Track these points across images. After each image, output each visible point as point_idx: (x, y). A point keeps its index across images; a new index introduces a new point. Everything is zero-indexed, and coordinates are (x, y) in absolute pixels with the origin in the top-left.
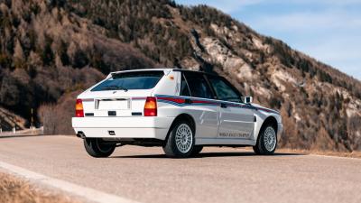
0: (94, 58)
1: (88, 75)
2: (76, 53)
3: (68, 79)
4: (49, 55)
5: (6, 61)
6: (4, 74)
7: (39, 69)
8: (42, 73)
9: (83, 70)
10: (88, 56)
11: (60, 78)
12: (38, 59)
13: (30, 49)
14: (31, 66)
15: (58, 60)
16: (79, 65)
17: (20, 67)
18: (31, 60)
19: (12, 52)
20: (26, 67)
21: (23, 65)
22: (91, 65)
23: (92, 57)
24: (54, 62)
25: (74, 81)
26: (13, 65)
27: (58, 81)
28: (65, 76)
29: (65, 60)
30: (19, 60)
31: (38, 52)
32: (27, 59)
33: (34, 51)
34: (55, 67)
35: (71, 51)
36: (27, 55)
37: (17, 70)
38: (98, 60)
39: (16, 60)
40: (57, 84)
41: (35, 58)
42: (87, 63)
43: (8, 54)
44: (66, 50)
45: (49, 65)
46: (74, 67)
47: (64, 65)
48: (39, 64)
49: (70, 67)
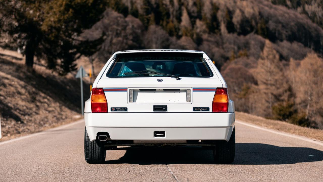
0: (259, 25)
1: (253, 42)
2: (242, 21)
3: (232, 46)
4: (215, 23)
5: (174, 30)
6: (171, 43)
7: (205, 36)
8: (207, 41)
9: (248, 37)
10: (254, 23)
11: (225, 46)
12: (204, 27)
13: (196, 18)
14: (198, 34)
15: (223, 28)
16: (244, 32)
17: (186, 35)
18: (197, 28)
19: (180, 20)
20: (192, 36)
21: (189, 33)
22: (257, 33)
23: (257, 24)
24: (220, 30)
25: (239, 48)
26: (180, 33)
27: (223, 48)
28: (230, 43)
29: (231, 28)
30: (186, 28)
31: (204, 20)
32: (193, 27)
33: (201, 19)
34: (221, 34)
35: (237, 18)
36: (193, 23)
37: (184, 38)
38: (263, 26)
39: (183, 29)
40: (222, 51)
41: (202, 26)
42: (252, 30)
43: (176, 22)
44: (231, 18)
45: (214, 33)
46: (239, 34)
47: (229, 32)
48: (204, 32)
49: (235, 35)
